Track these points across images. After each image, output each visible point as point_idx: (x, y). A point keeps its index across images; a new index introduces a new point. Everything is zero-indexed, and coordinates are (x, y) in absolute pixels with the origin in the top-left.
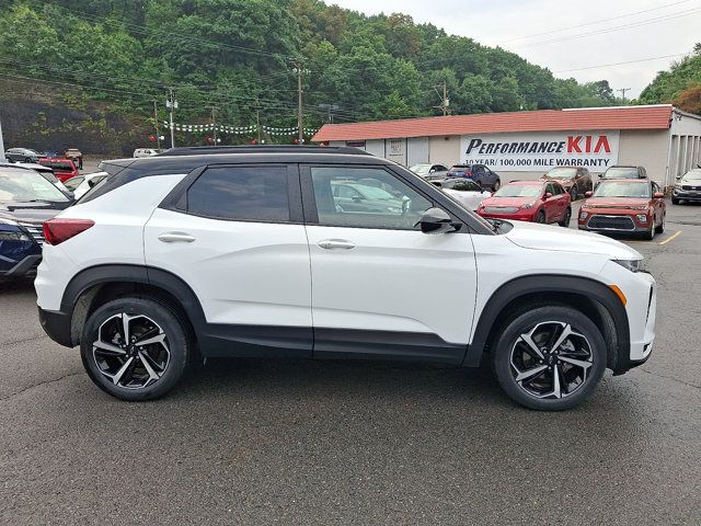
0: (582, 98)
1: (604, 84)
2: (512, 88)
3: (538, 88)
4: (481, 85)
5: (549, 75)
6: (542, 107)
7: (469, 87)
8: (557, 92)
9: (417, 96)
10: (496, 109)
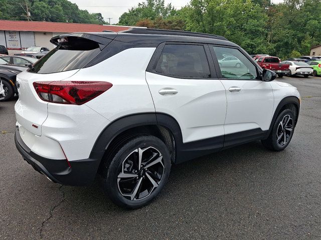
0: (91, 20)
1: (100, 14)
2: (60, 11)
3: (73, 13)
4: (44, 7)
5: (77, 7)
6: (75, 22)
7: (37, 7)
8: (81, 16)
9: (7, 7)
10: (52, 20)
